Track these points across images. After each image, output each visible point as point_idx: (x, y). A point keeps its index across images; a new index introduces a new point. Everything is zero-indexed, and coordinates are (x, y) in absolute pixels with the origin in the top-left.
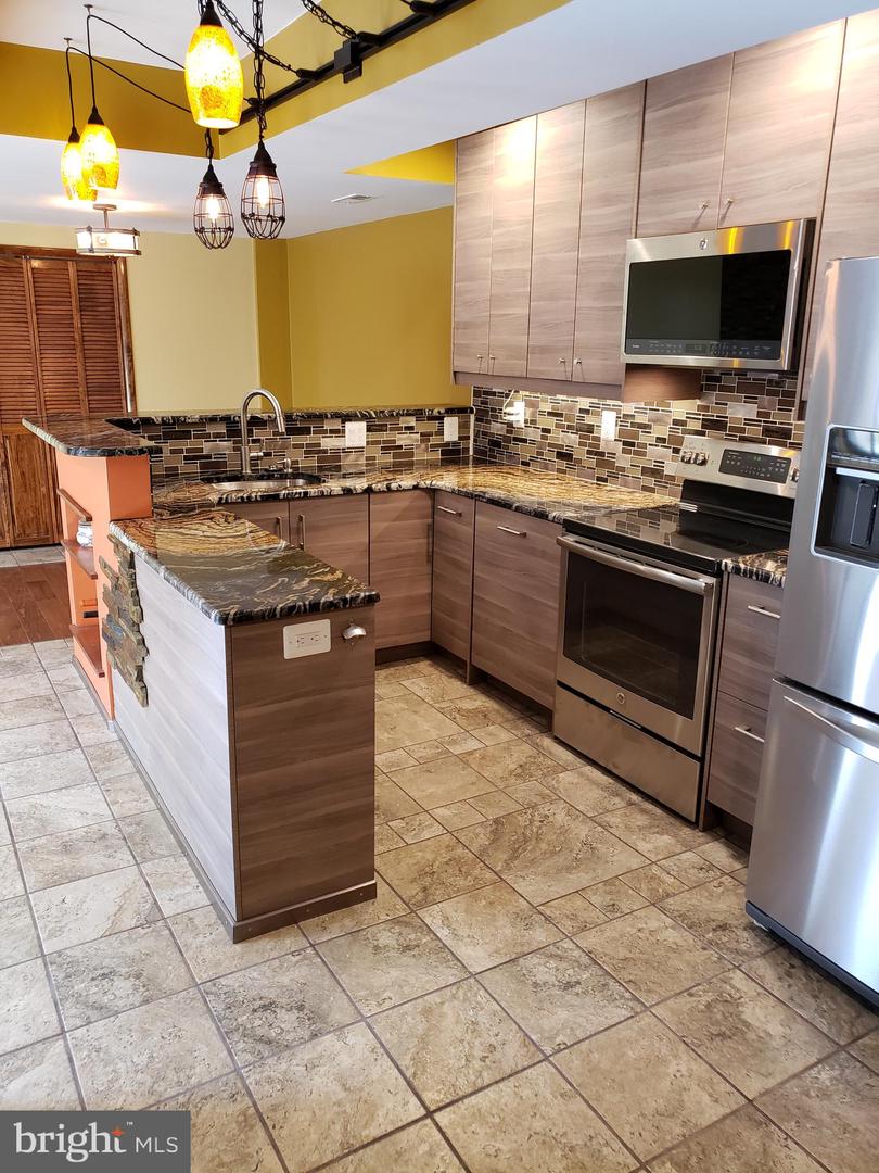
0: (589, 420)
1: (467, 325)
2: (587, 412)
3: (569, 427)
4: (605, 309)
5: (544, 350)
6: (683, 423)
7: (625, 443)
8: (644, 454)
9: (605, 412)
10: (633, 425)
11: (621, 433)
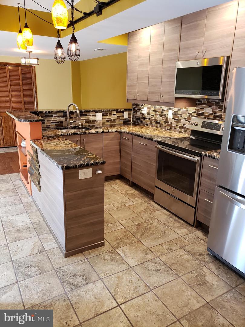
0: (165, 113)
1: (131, 86)
3: (159, 115)
4: (170, 81)
5: (153, 93)
6: (191, 114)
7: (175, 119)
8: (180, 122)
9: (169, 111)
10: (177, 114)
11: (174, 116)
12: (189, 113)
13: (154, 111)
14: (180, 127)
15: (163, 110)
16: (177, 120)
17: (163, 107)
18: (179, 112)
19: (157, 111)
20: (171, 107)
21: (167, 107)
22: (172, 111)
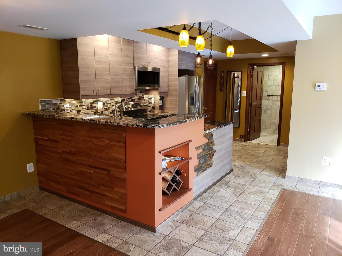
0: (93, 105)
1: (86, 81)
2: (93, 103)
3: (87, 108)
4: (130, 79)
5: (115, 87)
6: (117, 101)
7: (105, 108)
8: (110, 110)
9: (98, 102)
10: (106, 104)
11: (103, 106)
12: (116, 101)
13: (80, 106)
14: (110, 113)
15: (91, 103)
16: (107, 108)
17: (92, 100)
18: (108, 102)
19: (84, 105)
20: (100, 99)
21: (95, 100)
22: (101, 102)
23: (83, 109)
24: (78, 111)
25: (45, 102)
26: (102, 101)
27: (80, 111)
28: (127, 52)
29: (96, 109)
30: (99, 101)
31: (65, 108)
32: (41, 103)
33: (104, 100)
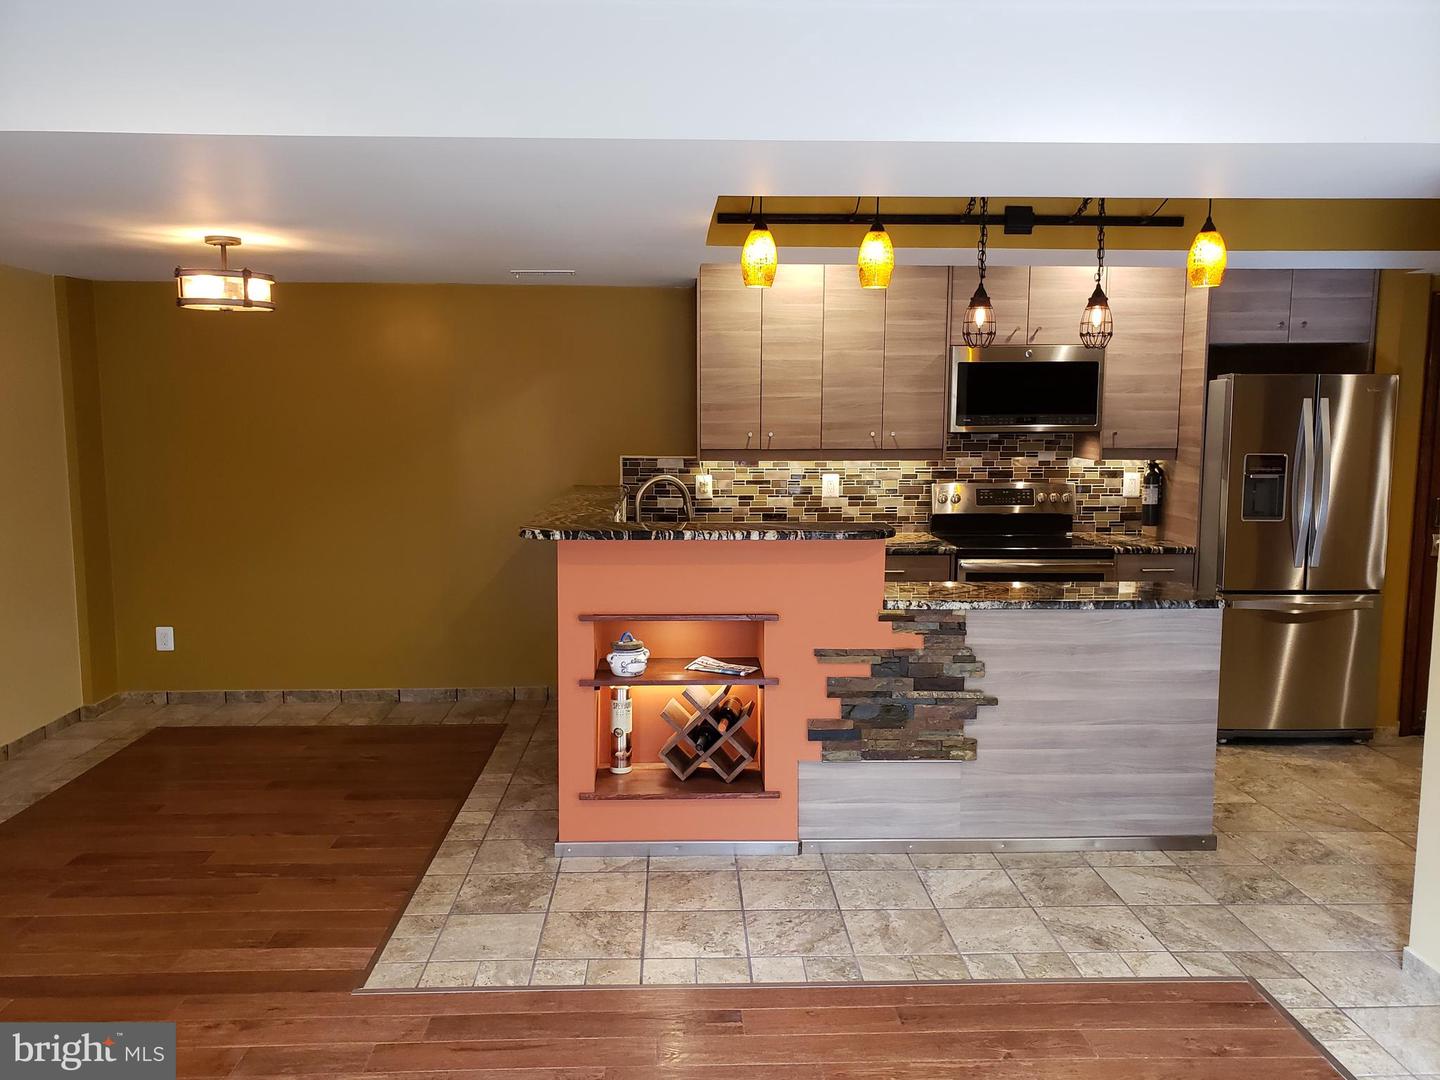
0: (803, 483)
1: (721, 407)
2: (803, 477)
3: (778, 491)
4: (917, 394)
5: (843, 426)
6: (914, 476)
7: (851, 498)
8: (874, 504)
10: (858, 483)
11: (845, 490)
12: (906, 476)
13: (749, 482)
14: (877, 516)
15: (794, 476)
16: (860, 498)
17: (796, 467)
18: (866, 477)
19: (768, 482)
20: (831, 464)
21: (811, 465)
22: (837, 476)
23: (761, 492)
24: (741, 498)
25: (635, 463)
26: (840, 472)
27: (751, 498)
28: (915, 299)
29: (813, 498)
30: (828, 471)
31: (697, 485)
32: (625, 465)
33: (851, 467)
